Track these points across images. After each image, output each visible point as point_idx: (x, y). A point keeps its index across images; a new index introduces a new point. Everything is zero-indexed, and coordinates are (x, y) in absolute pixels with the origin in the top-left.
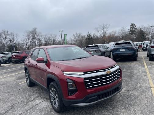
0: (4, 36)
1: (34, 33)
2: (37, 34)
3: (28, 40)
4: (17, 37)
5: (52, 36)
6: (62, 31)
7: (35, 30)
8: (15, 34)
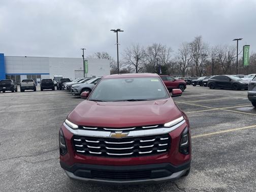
0: (155, 52)
1: (196, 45)
2: (201, 47)
3: (184, 57)
4: (170, 53)
5: (228, 48)
6: (240, 39)
7: (198, 40)
8: (167, 49)
